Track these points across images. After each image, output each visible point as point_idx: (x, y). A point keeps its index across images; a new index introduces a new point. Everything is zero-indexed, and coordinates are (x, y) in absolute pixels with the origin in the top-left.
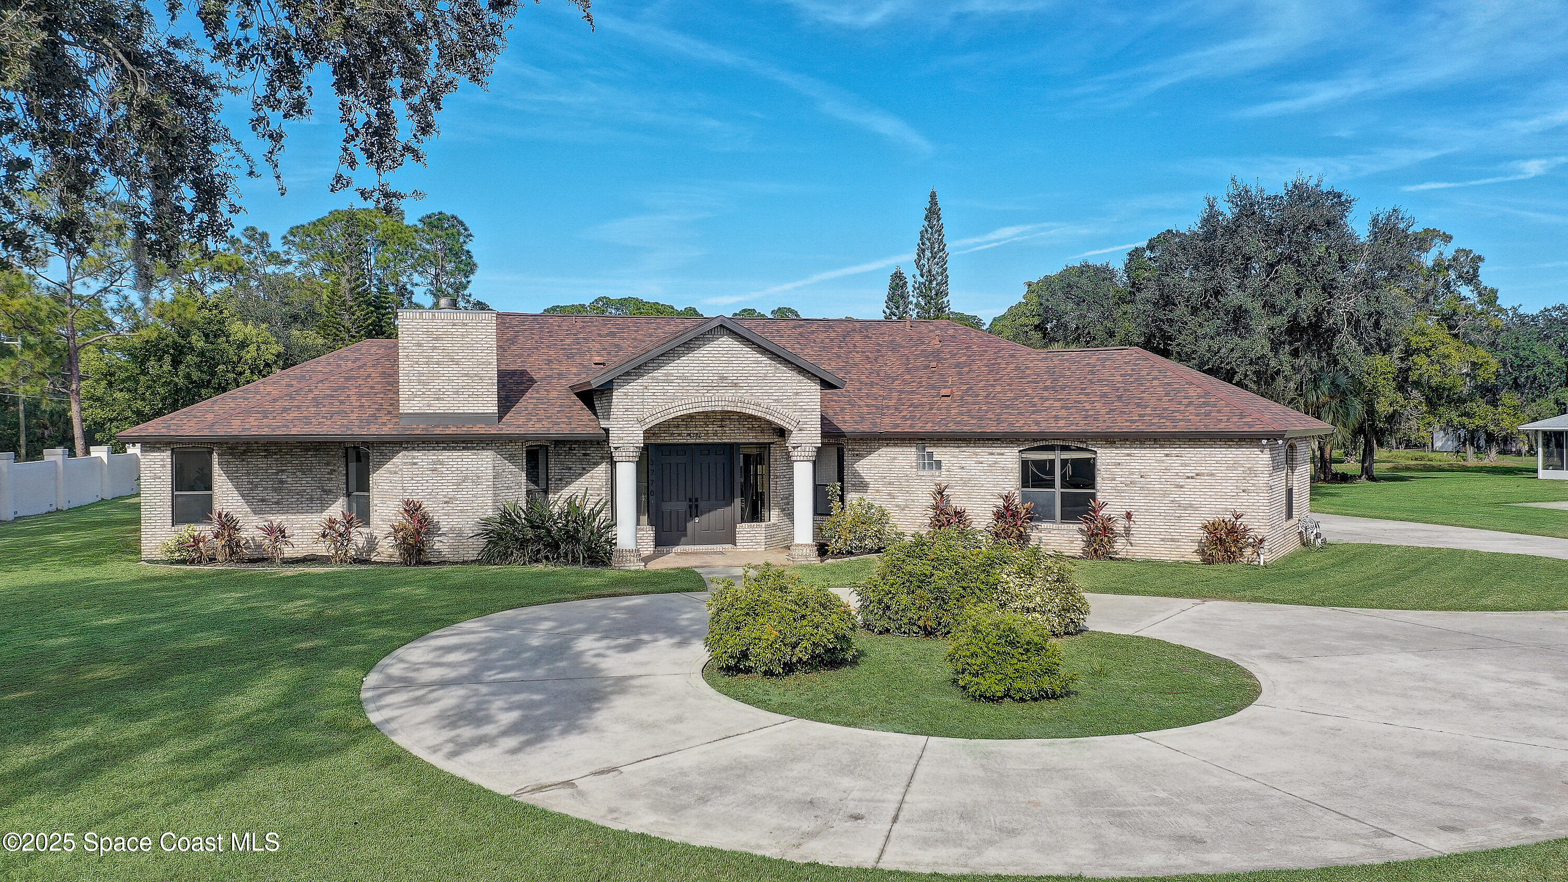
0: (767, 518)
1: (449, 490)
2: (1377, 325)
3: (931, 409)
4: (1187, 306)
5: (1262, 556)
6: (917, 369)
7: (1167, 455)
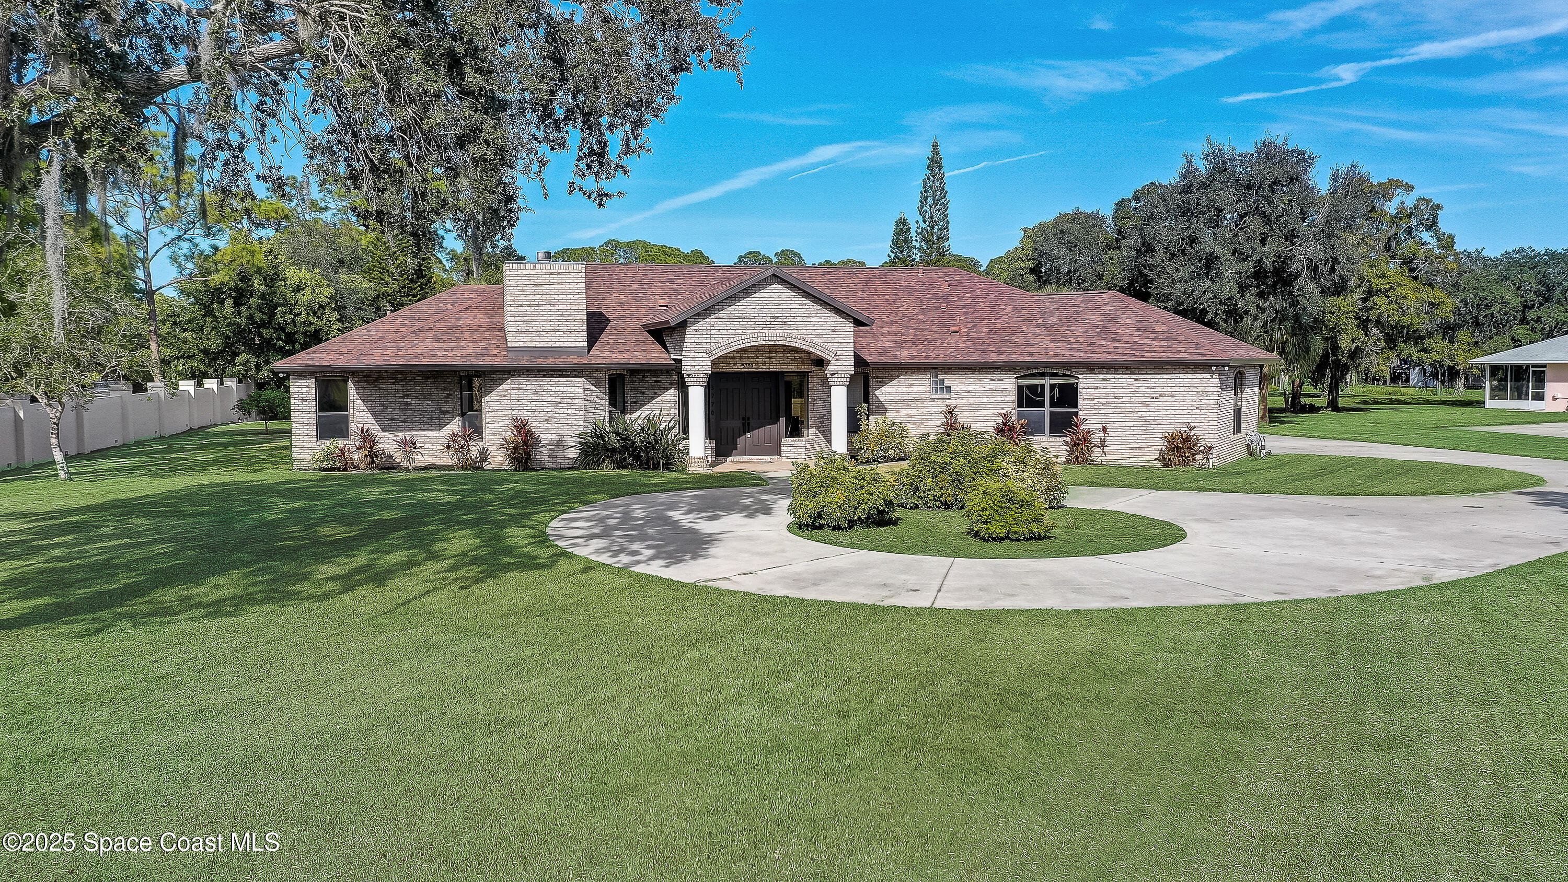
0: (805, 434)
1: (548, 411)
2: (1333, 270)
3: (942, 343)
4: (1166, 253)
5: (1211, 461)
6: (930, 310)
7: (1136, 380)
